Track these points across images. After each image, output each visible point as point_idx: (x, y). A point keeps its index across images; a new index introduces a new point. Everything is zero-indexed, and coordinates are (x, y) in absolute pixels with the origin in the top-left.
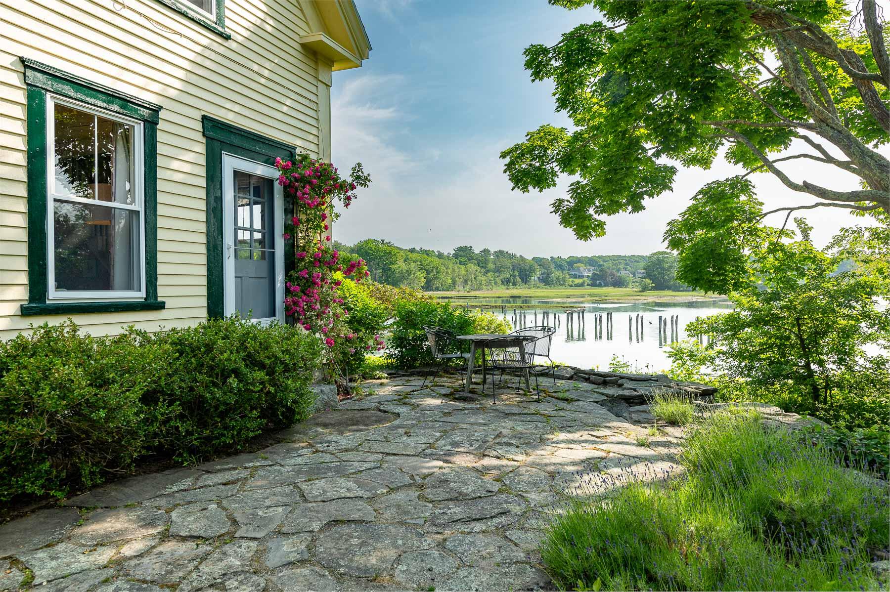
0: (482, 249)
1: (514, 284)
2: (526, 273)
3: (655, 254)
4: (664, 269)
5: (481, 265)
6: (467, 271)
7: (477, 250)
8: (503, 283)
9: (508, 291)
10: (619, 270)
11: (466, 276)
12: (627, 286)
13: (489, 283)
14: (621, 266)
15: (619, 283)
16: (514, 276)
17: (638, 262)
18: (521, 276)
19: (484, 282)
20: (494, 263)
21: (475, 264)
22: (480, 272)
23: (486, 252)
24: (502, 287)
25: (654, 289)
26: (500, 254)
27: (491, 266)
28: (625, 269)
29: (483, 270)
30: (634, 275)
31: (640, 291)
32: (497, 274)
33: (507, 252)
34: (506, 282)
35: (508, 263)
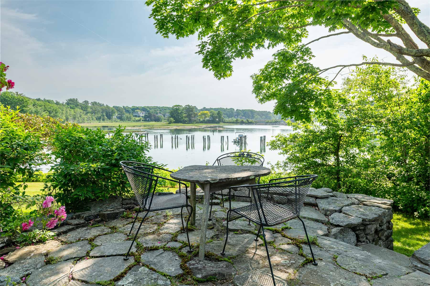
0: (84, 101)
1: (103, 120)
2: (110, 114)
3: (175, 106)
4: (178, 113)
5: (83, 109)
6: (75, 112)
7: (81, 101)
8: (97, 119)
9: (100, 124)
10: (157, 113)
11: (75, 115)
12: (161, 121)
13: (88, 119)
14: (158, 112)
15: (158, 120)
16: (104, 116)
17: (166, 110)
18: (107, 116)
19: (86, 119)
20: (91, 108)
21: (80, 109)
22: (83, 113)
23: (86, 102)
24: (97, 121)
25: (175, 122)
26: (94, 103)
27: (89, 110)
28: (160, 113)
29: (85, 112)
30: (164, 116)
31: (168, 124)
32: (93, 114)
33: (99, 103)
34: (98, 119)
35: (99, 108)
